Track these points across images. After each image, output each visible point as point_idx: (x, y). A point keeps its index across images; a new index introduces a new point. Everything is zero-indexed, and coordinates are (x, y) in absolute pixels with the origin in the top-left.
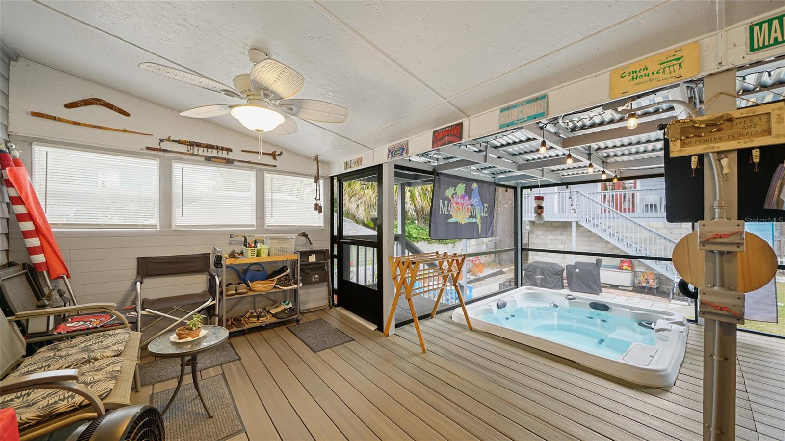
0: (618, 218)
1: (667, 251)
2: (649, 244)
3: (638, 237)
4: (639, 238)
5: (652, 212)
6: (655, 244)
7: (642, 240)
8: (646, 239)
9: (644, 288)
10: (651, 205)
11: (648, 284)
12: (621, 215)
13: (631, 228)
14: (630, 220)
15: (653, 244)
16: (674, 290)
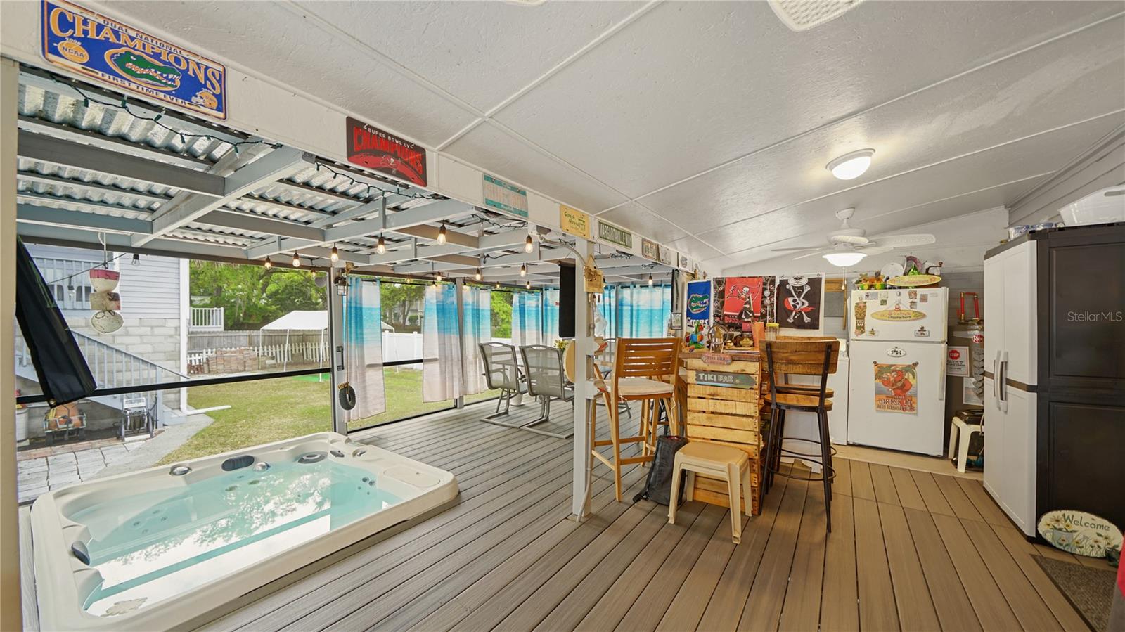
16: (126, 422)
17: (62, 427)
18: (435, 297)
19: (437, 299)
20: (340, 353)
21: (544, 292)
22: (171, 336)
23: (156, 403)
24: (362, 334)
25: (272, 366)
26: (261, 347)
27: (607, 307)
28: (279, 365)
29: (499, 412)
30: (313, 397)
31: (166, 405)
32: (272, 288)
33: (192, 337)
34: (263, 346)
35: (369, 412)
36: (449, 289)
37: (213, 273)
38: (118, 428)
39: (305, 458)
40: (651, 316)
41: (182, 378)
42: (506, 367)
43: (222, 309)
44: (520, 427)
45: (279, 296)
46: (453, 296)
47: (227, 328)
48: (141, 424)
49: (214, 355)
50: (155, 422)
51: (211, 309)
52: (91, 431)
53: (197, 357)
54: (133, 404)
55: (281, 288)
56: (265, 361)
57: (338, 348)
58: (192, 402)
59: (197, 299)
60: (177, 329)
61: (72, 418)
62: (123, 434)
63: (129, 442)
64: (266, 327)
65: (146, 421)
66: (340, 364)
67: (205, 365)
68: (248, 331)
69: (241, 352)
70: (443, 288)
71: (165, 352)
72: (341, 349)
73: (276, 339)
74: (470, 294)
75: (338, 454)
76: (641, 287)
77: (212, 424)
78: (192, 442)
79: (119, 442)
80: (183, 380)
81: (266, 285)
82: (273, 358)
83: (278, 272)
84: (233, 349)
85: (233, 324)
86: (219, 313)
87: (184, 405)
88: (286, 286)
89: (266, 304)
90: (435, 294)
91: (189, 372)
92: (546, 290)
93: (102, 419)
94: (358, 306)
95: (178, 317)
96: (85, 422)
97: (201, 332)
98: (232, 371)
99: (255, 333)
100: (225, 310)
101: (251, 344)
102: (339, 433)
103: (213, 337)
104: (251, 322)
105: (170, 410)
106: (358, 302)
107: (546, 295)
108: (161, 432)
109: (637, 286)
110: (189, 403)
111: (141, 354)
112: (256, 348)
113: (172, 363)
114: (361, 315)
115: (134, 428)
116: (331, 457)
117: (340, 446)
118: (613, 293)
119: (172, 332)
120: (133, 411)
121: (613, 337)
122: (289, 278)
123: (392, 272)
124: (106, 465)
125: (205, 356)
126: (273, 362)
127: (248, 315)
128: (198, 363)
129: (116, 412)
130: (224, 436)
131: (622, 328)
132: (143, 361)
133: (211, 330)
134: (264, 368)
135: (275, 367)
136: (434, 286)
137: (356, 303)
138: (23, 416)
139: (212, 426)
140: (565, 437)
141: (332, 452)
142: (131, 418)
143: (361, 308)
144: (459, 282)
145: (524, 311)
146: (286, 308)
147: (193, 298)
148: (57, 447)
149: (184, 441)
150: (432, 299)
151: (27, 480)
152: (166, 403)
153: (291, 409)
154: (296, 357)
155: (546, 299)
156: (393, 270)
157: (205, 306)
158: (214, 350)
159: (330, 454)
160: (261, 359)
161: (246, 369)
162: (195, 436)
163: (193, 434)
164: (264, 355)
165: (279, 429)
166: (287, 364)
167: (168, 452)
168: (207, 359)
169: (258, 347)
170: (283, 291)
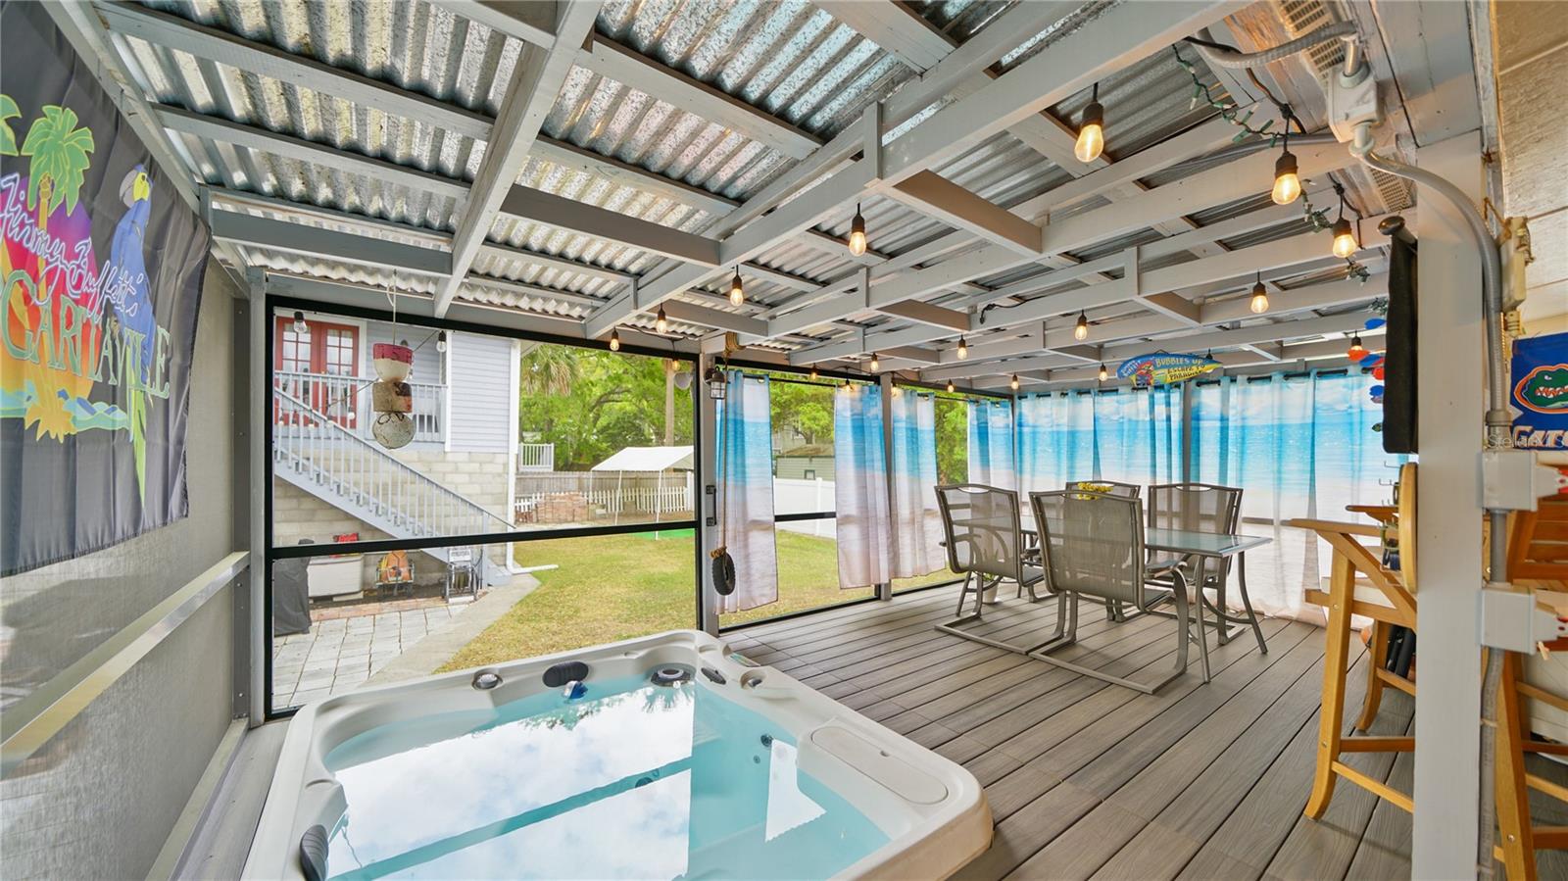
0: (339, 439)
1: (423, 505)
2: (392, 494)
3: (371, 481)
4: (374, 483)
5: (423, 431)
6: (402, 495)
7: (378, 487)
8: (387, 485)
9: (391, 587)
10: (422, 417)
11: (400, 578)
12: (345, 433)
13: (367, 461)
14: (365, 444)
15: (399, 493)
16: (451, 578)
17: (392, 580)
18: (849, 406)
19: (852, 411)
20: (711, 496)
21: (1017, 401)
22: (500, 475)
23: (481, 557)
24: (743, 465)
25: (603, 517)
26: (591, 493)
27: (1161, 426)
28: (610, 515)
29: (965, 616)
30: (648, 560)
31: (493, 561)
32: (602, 422)
33: (521, 478)
34: (593, 492)
35: (753, 599)
36: (871, 392)
37: (545, 403)
38: (441, 585)
39: (661, 674)
40: (1281, 439)
41: (509, 527)
42: (976, 531)
43: (552, 445)
44: (1027, 653)
45: (610, 431)
46: (876, 405)
47: (557, 468)
48: (466, 582)
49: (543, 500)
50: (479, 581)
51: (541, 445)
52: (419, 586)
53: (527, 503)
54: (458, 557)
55: (613, 422)
56: (594, 510)
57: (708, 488)
58: (517, 558)
59: (528, 435)
60: (506, 465)
61: (402, 569)
62: (448, 594)
63: (453, 604)
64: (596, 468)
65: (470, 579)
66: (711, 515)
67: (534, 513)
68: (578, 473)
69: (570, 498)
70: (862, 391)
71: (492, 494)
72: (712, 489)
73: (607, 482)
74: (902, 401)
75: (715, 677)
76: (1250, 380)
77: (538, 588)
78: (515, 612)
79: (442, 604)
80: (510, 530)
81: (596, 419)
82: (603, 507)
83: (610, 401)
84: (562, 494)
85: (563, 465)
86: (549, 450)
87: (510, 561)
88: (618, 418)
89: (597, 440)
90: (848, 402)
91: (517, 521)
92: (1020, 398)
93: (431, 573)
94: (739, 418)
95: (506, 451)
96: (413, 576)
97: (531, 473)
98: (560, 522)
99: (585, 475)
100: (555, 447)
101: (580, 488)
102: (707, 631)
103: (542, 479)
104: (581, 462)
105: (495, 566)
106: (738, 411)
107: (1021, 408)
108: (485, 593)
109: (1239, 377)
110: (515, 559)
111: (469, 495)
112: (586, 494)
113: (499, 507)
114: (743, 433)
115: (459, 587)
116: (700, 678)
117: (715, 660)
118: (1176, 397)
119: (500, 469)
120: (457, 566)
121: (1176, 480)
122: (621, 409)
123: (786, 363)
124: (427, 632)
125: (533, 501)
126: (604, 511)
127: (578, 454)
128: (527, 510)
129: (443, 566)
130: (550, 607)
131: (1198, 465)
132: (470, 504)
133: (541, 471)
134: (594, 519)
135: (605, 518)
136: (848, 387)
137: (735, 413)
138: (359, 563)
139: (538, 591)
140: (1150, 688)
141: (704, 671)
142: (456, 574)
143: (742, 422)
144: (886, 380)
145: (987, 433)
146: (617, 445)
147: (524, 434)
148: (387, 603)
149: (507, 609)
150: (845, 410)
151: (352, 643)
152: (491, 557)
153: (624, 575)
154: (628, 508)
155: (1020, 414)
156: (788, 359)
157: (536, 442)
158: (543, 495)
159: (699, 673)
160: (591, 507)
161: (576, 519)
162: (521, 602)
163: (518, 600)
164: (593, 503)
165: (611, 602)
166: (619, 515)
167: (489, 622)
168: (536, 505)
169: (588, 492)
170: (615, 425)
